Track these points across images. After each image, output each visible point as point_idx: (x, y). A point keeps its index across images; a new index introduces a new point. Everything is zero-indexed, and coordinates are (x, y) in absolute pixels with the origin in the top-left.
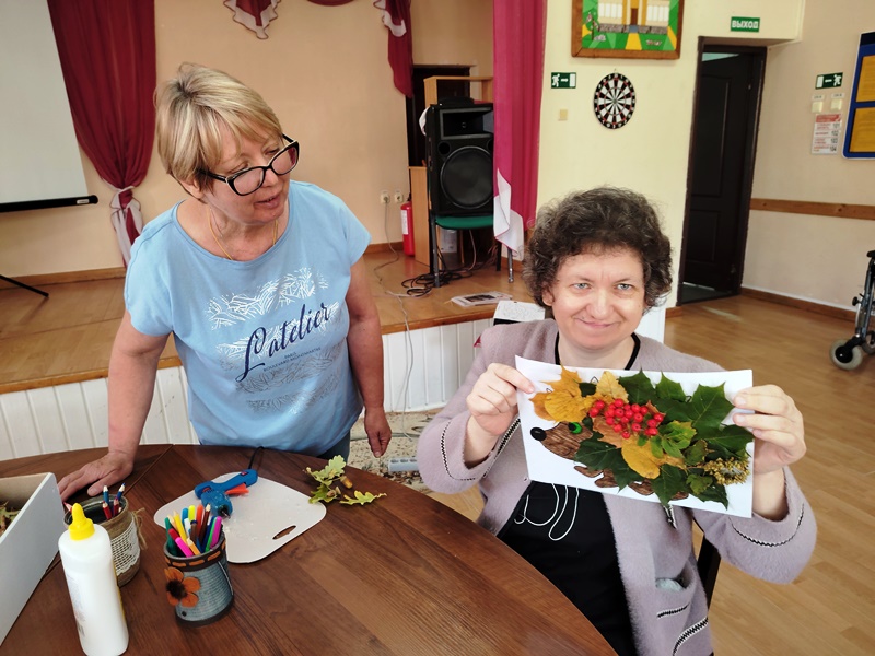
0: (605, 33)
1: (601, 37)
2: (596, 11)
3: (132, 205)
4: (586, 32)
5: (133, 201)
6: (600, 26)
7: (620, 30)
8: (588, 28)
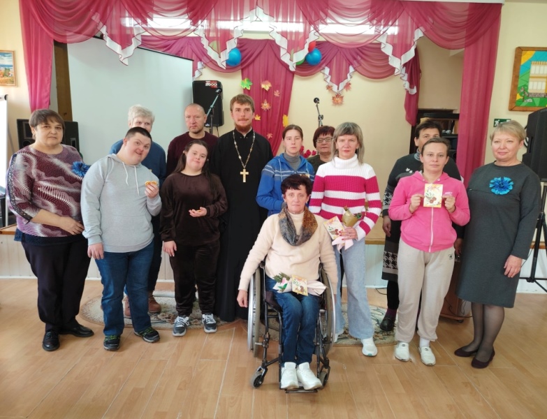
0: (532, 98)
1: (530, 100)
2: (527, 86)
4: (519, 97)
6: (529, 94)
7: (543, 96)
8: (521, 95)
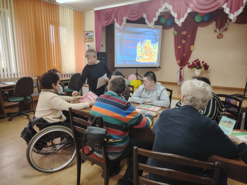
3: (182, 71)
5: (182, 70)
